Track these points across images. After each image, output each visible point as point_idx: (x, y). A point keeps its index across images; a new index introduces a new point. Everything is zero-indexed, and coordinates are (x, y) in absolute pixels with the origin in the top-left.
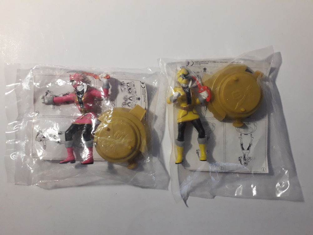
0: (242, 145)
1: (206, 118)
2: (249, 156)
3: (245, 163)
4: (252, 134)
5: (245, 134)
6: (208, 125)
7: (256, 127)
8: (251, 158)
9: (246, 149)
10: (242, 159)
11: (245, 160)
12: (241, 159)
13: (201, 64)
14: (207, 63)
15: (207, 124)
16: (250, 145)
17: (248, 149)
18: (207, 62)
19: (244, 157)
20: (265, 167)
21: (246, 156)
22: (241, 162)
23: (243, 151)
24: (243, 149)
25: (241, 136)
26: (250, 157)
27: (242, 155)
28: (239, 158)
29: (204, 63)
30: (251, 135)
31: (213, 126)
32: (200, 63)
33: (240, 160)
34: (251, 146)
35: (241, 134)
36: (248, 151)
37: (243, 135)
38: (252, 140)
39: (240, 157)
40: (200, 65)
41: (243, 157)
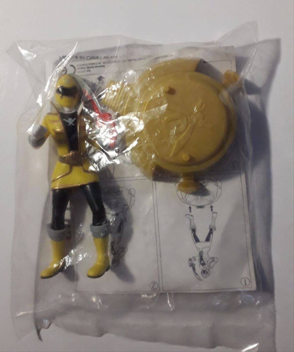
0: (194, 231)
1: (117, 180)
2: (211, 255)
3: (204, 272)
4: (213, 205)
6: (120, 194)
7: (219, 190)
8: (216, 260)
9: (204, 240)
10: (197, 263)
11: (203, 264)
12: (195, 262)
13: (91, 69)
14: (101, 66)
15: (119, 191)
16: (211, 230)
17: (208, 239)
18: (102, 64)
19: (201, 259)
20: (249, 278)
21: (204, 256)
22: (194, 269)
24: (197, 240)
25: (190, 211)
26: (213, 258)
27: (196, 254)
28: (190, 260)
29: (96, 67)
30: (212, 207)
31: (131, 194)
32: (88, 68)
33: (192, 266)
34: (214, 233)
35: (190, 208)
36: (208, 244)
37: (194, 209)
38: (214, 219)
39: (191, 257)
40: (90, 71)
41: (198, 258)
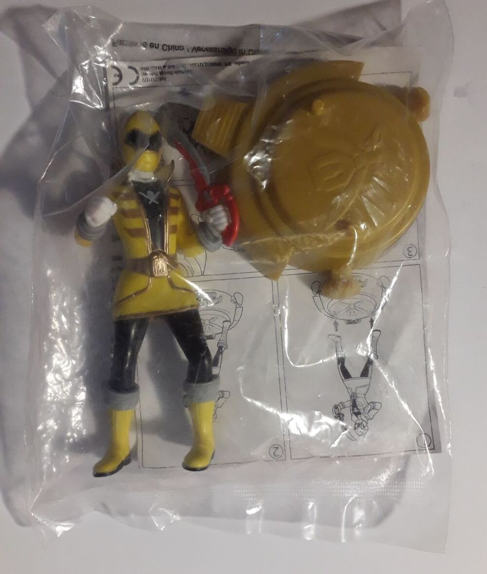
0: (341, 360)
3: (358, 425)
4: (374, 318)
5: (350, 322)
9: (359, 375)
11: (357, 414)
12: (343, 411)
13: (168, 76)
17: (365, 373)
20: (430, 434)
21: (360, 401)
23: (348, 382)
24: (346, 374)
25: (337, 329)
26: (373, 403)
28: (336, 407)
29: (176, 72)
30: (371, 321)
32: (162, 73)
33: (339, 416)
34: (374, 364)
35: (336, 324)
36: (365, 381)
38: (374, 342)
39: (337, 403)
41: (349, 404)
